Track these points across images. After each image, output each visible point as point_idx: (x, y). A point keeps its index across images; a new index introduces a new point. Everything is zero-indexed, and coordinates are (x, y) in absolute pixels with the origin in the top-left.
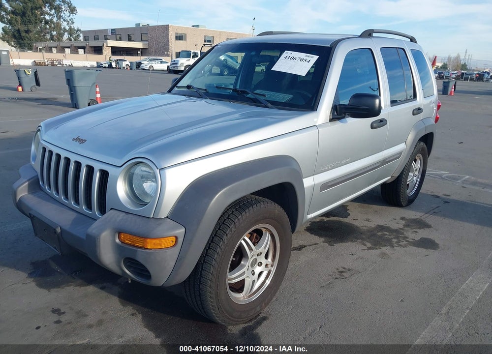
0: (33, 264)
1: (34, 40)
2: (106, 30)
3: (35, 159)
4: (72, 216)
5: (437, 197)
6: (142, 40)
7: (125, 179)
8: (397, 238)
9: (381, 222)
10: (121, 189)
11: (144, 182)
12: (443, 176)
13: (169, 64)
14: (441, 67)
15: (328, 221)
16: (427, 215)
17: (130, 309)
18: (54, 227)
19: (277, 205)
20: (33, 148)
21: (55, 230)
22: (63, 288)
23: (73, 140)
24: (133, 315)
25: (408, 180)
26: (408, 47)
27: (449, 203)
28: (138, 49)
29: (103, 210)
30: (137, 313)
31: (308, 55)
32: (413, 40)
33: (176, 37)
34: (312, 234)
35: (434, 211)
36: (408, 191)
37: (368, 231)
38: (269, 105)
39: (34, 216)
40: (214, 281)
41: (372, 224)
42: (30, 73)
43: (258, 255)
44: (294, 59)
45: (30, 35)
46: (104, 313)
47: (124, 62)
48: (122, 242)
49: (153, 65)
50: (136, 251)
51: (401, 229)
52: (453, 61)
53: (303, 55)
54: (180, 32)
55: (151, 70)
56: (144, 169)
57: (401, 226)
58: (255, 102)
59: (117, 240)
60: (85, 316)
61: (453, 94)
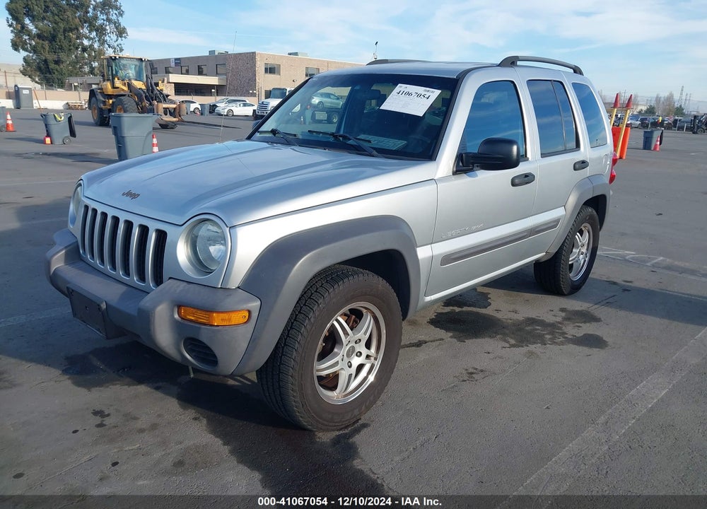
0: (67, 358)
1: (66, 74)
2: (168, 60)
3: (73, 222)
4: (121, 289)
5: (615, 283)
6: (217, 74)
7: (187, 242)
8: (552, 333)
9: (533, 314)
10: (182, 253)
11: (210, 245)
12: (627, 258)
13: (255, 108)
14: (646, 112)
15: (460, 311)
16: (596, 306)
17: (191, 413)
18: (98, 303)
19: (381, 279)
20: (72, 207)
21: (99, 305)
22: (108, 387)
23: (123, 194)
24: (195, 419)
25: (570, 259)
26: (568, 80)
27: (629, 291)
28: (212, 86)
29: (158, 280)
30: (201, 418)
31: (428, 89)
32: (577, 70)
33: (266, 69)
34: (437, 327)
35: (607, 301)
36: (571, 275)
37: (514, 325)
38: (375, 153)
39: (73, 291)
40: (297, 370)
41: (520, 317)
42: (63, 118)
43: (356, 343)
44: (409, 94)
45: (62, 66)
46: (159, 416)
47: (192, 105)
48: (182, 318)
49: (232, 108)
50: (200, 328)
51: (559, 323)
52: (663, 103)
53: (421, 90)
54: (271, 62)
55: (230, 115)
56: (211, 227)
57: (559, 319)
58: (358, 150)
59: (176, 316)
60: (136, 419)
61: (658, 149)
